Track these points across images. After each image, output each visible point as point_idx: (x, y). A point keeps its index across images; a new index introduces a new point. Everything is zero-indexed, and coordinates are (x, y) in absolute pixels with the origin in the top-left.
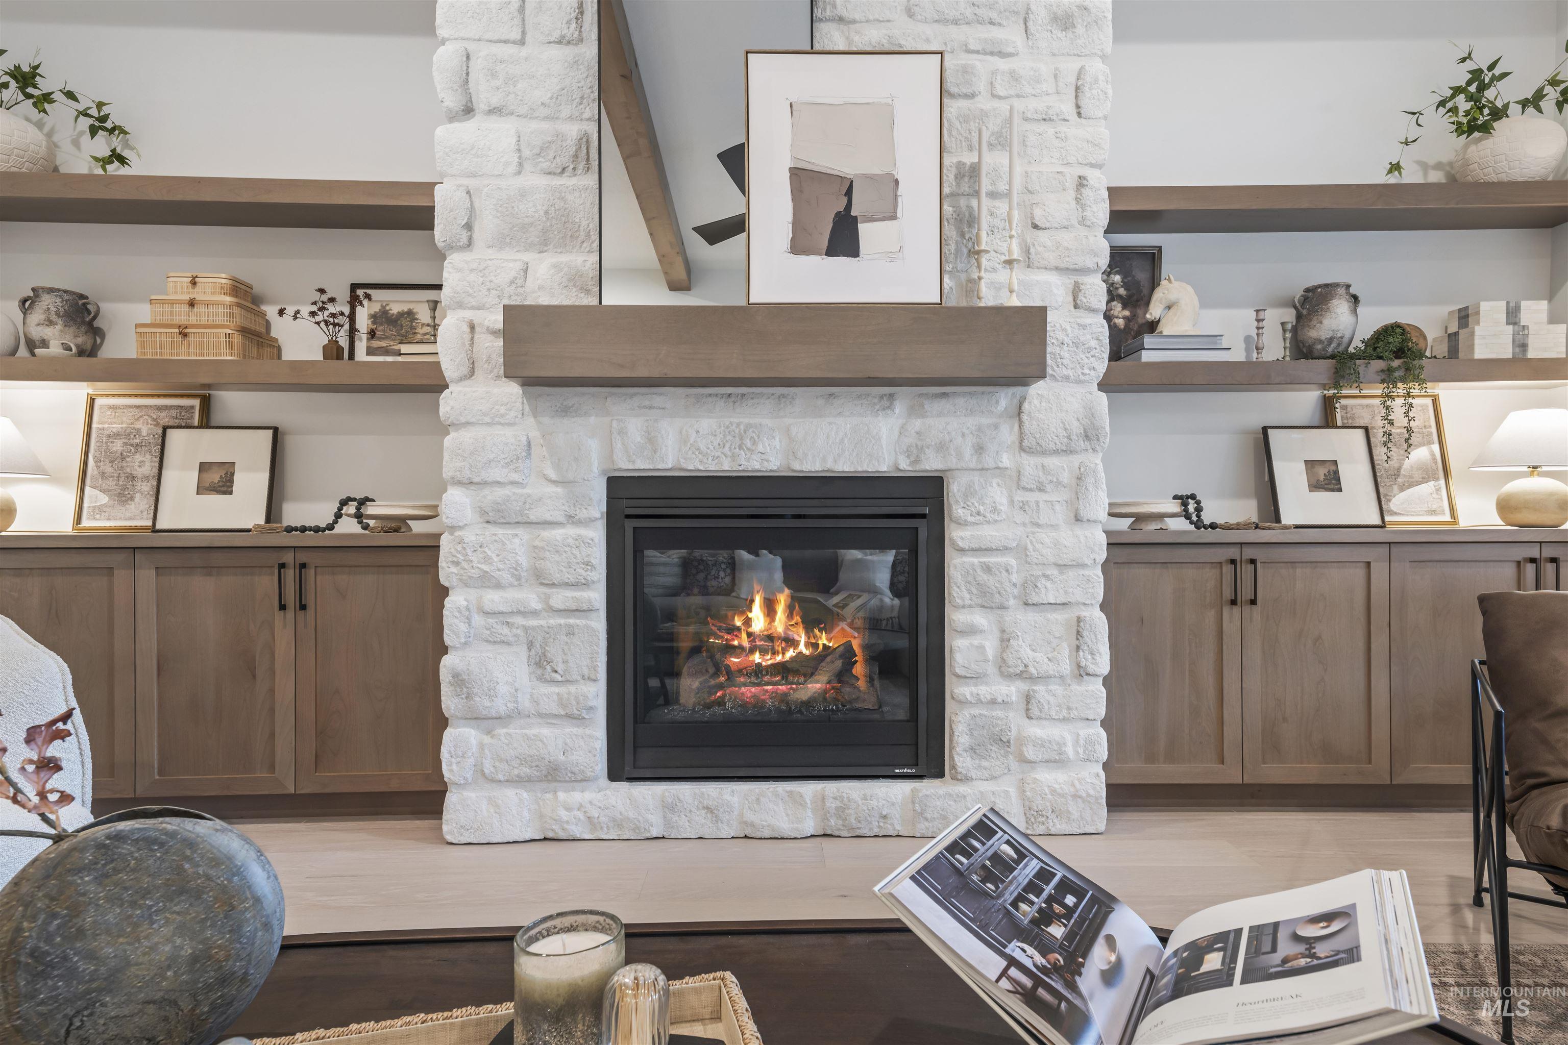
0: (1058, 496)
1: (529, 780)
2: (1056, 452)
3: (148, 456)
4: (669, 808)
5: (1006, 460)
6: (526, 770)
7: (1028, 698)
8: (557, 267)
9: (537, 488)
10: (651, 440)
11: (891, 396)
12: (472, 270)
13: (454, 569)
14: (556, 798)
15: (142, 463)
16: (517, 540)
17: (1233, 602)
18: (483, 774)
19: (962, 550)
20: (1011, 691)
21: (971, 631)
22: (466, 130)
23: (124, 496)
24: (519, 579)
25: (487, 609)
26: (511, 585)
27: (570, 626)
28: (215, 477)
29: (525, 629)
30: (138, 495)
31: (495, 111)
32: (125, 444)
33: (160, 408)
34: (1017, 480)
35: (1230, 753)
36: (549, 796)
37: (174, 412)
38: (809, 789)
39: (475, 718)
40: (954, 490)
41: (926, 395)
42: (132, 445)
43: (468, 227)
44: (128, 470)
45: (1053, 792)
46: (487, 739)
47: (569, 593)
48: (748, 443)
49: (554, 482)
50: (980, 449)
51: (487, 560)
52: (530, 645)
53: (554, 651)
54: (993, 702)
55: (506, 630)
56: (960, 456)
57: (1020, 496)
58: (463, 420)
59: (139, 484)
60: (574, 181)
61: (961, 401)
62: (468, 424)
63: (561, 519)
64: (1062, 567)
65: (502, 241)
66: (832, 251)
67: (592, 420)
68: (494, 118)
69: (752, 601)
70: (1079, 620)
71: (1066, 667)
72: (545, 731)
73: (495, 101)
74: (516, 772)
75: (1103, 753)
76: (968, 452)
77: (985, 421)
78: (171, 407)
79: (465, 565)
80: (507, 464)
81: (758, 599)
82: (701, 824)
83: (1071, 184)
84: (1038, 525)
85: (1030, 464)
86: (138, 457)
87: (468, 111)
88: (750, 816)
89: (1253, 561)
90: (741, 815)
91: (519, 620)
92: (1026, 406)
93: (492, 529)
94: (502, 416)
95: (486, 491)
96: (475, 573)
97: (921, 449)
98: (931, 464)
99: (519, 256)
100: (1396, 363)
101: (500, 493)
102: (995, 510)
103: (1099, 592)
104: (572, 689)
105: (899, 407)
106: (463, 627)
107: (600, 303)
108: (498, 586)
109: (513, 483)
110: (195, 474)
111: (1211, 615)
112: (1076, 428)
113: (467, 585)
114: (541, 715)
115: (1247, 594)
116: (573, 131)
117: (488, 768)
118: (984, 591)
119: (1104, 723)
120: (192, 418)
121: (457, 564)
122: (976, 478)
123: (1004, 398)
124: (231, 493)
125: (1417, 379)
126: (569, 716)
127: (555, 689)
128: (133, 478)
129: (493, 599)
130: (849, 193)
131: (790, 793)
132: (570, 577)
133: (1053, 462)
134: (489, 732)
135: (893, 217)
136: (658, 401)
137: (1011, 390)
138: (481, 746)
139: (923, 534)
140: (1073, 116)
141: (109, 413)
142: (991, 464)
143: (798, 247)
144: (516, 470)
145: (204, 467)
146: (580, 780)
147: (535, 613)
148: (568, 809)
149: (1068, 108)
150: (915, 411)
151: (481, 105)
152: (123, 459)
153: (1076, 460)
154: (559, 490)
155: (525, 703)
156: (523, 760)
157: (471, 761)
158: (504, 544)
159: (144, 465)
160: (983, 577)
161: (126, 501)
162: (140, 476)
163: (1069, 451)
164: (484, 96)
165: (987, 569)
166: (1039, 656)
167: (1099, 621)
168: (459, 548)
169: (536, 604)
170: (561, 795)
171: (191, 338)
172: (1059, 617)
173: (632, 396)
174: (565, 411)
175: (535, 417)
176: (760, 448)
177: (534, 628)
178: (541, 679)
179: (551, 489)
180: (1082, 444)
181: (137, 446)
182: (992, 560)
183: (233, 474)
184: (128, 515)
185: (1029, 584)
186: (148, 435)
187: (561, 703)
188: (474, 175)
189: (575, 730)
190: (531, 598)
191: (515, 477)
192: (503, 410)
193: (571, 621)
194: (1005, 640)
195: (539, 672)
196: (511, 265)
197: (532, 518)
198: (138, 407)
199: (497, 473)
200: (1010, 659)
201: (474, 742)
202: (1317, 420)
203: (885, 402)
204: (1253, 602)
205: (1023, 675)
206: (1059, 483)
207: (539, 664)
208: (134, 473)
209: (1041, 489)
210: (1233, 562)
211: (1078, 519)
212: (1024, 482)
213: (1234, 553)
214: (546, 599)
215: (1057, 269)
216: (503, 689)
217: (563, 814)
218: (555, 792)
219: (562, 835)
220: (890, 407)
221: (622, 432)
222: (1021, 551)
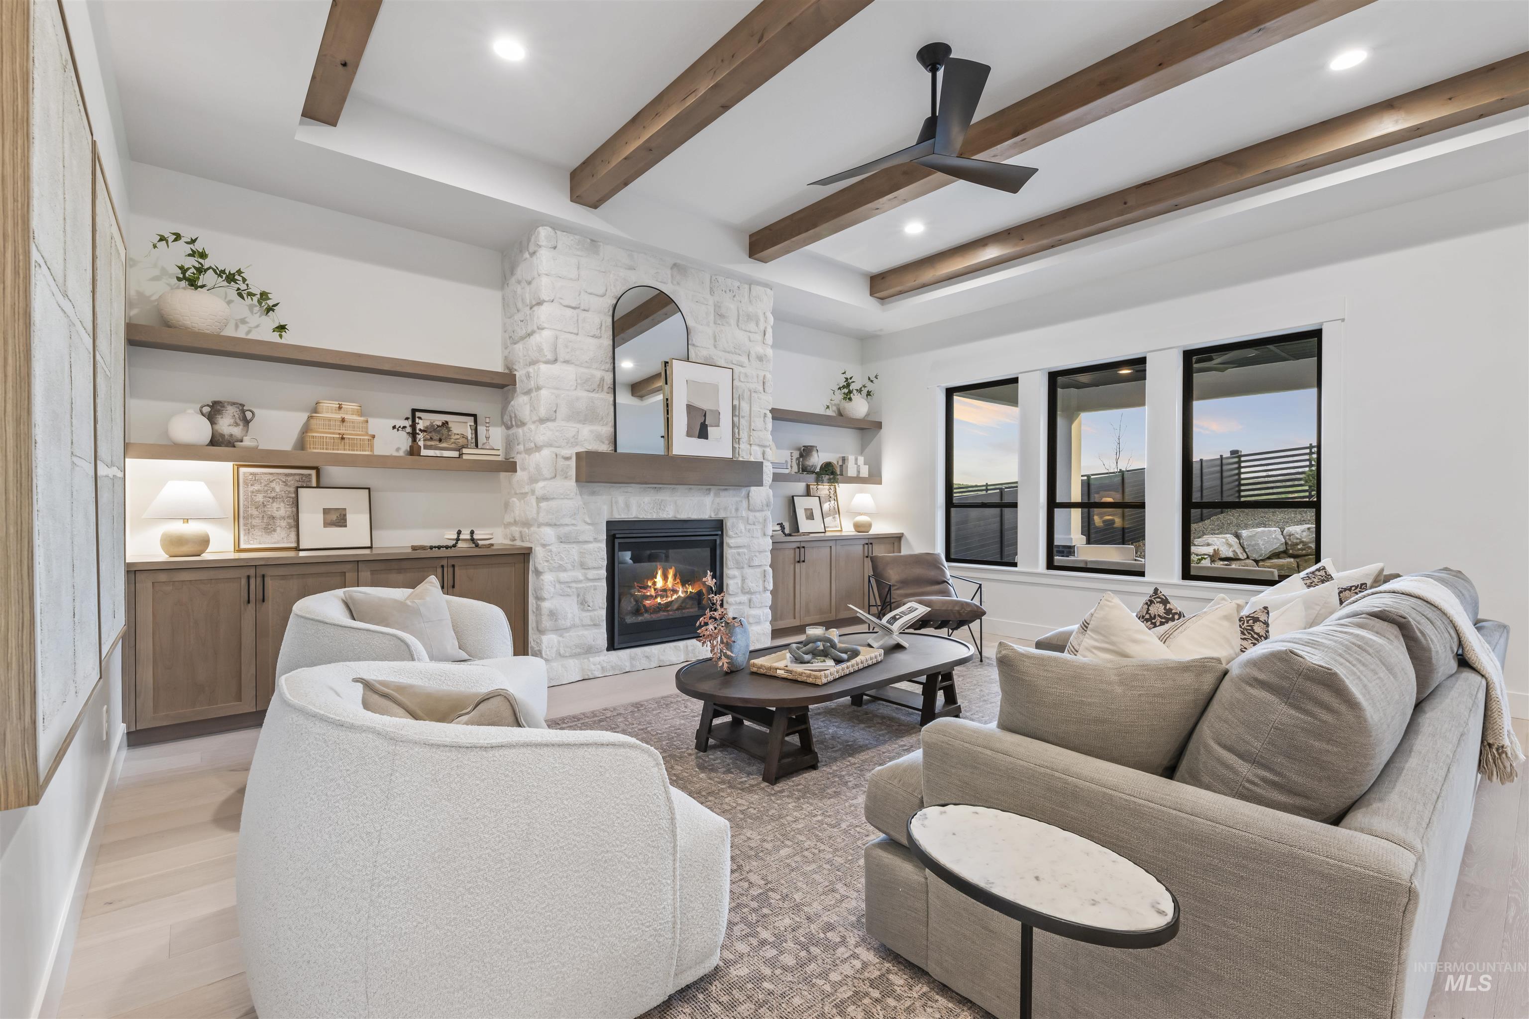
0: (758, 527)
1: (579, 654)
2: (759, 511)
3: (282, 504)
4: (632, 658)
5: (744, 514)
6: (579, 650)
7: (750, 601)
8: (591, 431)
9: (582, 527)
10: (628, 506)
11: (710, 489)
12: (557, 431)
13: (546, 564)
14: (589, 661)
15: (278, 509)
16: (574, 550)
17: (799, 562)
18: (560, 655)
19: (731, 547)
20: (744, 598)
21: (734, 577)
22: (556, 369)
23: (268, 529)
24: (574, 567)
25: (562, 581)
26: (570, 570)
27: (595, 586)
28: (334, 517)
29: (577, 588)
30: (278, 529)
31: (566, 362)
32: (265, 497)
33: (287, 475)
34: (747, 521)
35: (797, 615)
36: (586, 660)
37: (297, 478)
38: (681, 644)
39: (557, 630)
40: (728, 524)
41: (721, 489)
42: (270, 498)
43: (555, 411)
44: (269, 513)
45: (758, 633)
46: (561, 639)
47: (595, 572)
48: (662, 507)
49: (589, 524)
50: (737, 510)
51: (562, 559)
52: (578, 596)
53: (589, 598)
54: (740, 603)
55: (569, 590)
56: (731, 513)
57: (748, 527)
58: (552, 497)
59: (278, 521)
60: (597, 395)
61: (731, 492)
62: (554, 498)
63: (592, 540)
64: (760, 552)
65: (569, 418)
66: (700, 437)
67: (604, 497)
68: (565, 364)
69: (657, 573)
70: (765, 571)
71: (761, 588)
72: (586, 633)
73: (567, 358)
74: (574, 651)
75: (770, 618)
76: (733, 510)
77: (738, 499)
78: (295, 474)
79: (551, 562)
80: (571, 517)
81: (660, 572)
82: (645, 664)
83: (762, 416)
84: (753, 537)
85: (751, 515)
86: (275, 505)
87: (556, 361)
88: (662, 658)
89: (804, 547)
90: (659, 658)
91: (574, 585)
92: (750, 494)
93: (563, 545)
94: (568, 495)
95: (561, 529)
96: (556, 565)
97: (719, 510)
98: (721, 515)
99: (575, 425)
100: (832, 476)
101: (567, 529)
102: (741, 532)
103: (769, 561)
104: (596, 613)
105: (712, 494)
106: (552, 589)
107: (615, 450)
108: (565, 570)
109: (573, 525)
110: (322, 515)
111: (792, 566)
112: (765, 502)
113: (551, 571)
114: (583, 626)
115: (802, 559)
116: (598, 374)
117: (562, 652)
118: (737, 562)
119: (770, 608)
120: (310, 481)
121: (547, 561)
122: (734, 520)
123: (744, 491)
124: (346, 526)
125: (837, 482)
126: (595, 625)
127: (588, 614)
128: (274, 518)
129: (564, 576)
130: (705, 416)
131: (675, 647)
132: (595, 565)
133: (757, 514)
134: (561, 636)
135: (719, 426)
136: (630, 489)
137: (746, 488)
138: (559, 642)
139: (718, 542)
140: (762, 392)
141: (250, 477)
142: (740, 515)
143: (689, 434)
144: (574, 519)
145: (326, 511)
146: (598, 652)
147: (580, 581)
148: (595, 665)
149: (761, 389)
150: (717, 495)
151: (561, 359)
152: (265, 506)
153: (764, 513)
154: (590, 527)
155: (577, 621)
156: (577, 646)
157: (555, 649)
158: (569, 552)
159: (281, 510)
160: (737, 557)
161: (271, 532)
162: (278, 516)
163: (762, 511)
164: (563, 354)
165: (739, 554)
166: (754, 585)
167: (770, 571)
168: (549, 554)
169: (581, 578)
170: (591, 659)
171: (346, 441)
172: (759, 570)
173: (620, 487)
174: (593, 493)
175: (581, 495)
176: (667, 509)
177: (580, 588)
178: (583, 610)
179: (588, 527)
180: (765, 508)
181: (274, 499)
182: (740, 550)
183: (345, 515)
184: (273, 541)
185: (751, 559)
186: (281, 491)
187: (592, 620)
188: (557, 389)
189: (596, 631)
190: (579, 574)
191: (574, 522)
192: (568, 492)
193: (596, 584)
194: (743, 580)
195: (582, 607)
196: (573, 429)
197: (580, 540)
198: (271, 474)
199: (567, 520)
200: (745, 587)
201: (556, 640)
202: (805, 494)
203: (708, 492)
204: (804, 561)
205: (750, 592)
206: (759, 522)
207: (582, 604)
208: (274, 515)
209: (754, 524)
210: (798, 548)
211: (765, 535)
212: (750, 522)
213: (798, 545)
214: (585, 575)
215: (759, 445)
216: (570, 616)
217: (593, 667)
218: (588, 658)
219: (591, 676)
220: (709, 494)
221: (616, 502)
222: (748, 547)
